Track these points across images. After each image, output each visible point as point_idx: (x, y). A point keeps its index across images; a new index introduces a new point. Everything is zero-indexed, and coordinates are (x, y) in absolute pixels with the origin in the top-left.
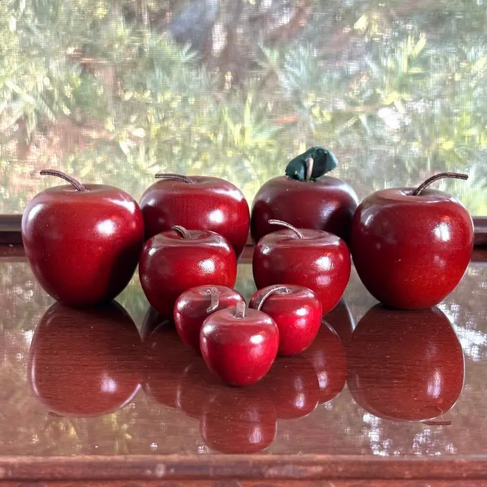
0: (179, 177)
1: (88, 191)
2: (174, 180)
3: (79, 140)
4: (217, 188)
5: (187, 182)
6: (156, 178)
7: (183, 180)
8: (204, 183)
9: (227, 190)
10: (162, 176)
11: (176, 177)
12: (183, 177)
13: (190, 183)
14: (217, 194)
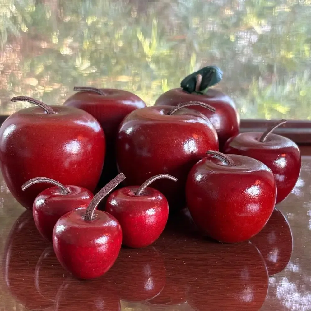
0: (94, 90)
1: (56, 113)
2: (89, 92)
3: (33, 49)
4: (125, 99)
5: (100, 94)
6: (74, 90)
7: (97, 92)
8: (115, 95)
9: (133, 101)
10: (79, 89)
11: (91, 90)
12: (97, 90)
13: (103, 96)
14: (126, 105)
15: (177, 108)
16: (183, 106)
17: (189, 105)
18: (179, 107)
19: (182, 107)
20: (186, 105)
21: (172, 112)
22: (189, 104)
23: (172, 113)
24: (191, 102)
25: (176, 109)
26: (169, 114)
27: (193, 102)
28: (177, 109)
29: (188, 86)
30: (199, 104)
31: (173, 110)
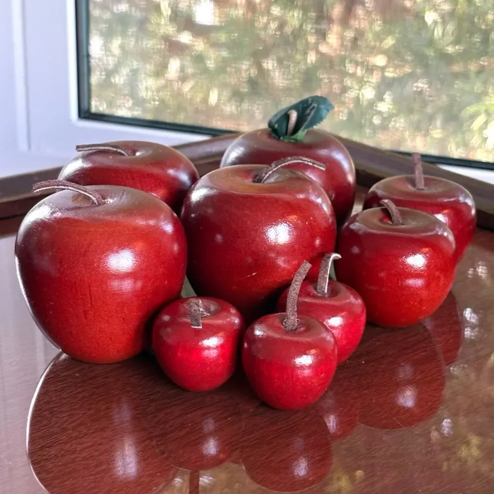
0: (111, 148)
11: (107, 148)
15: (272, 170)
16: (280, 166)
17: (287, 163)
18: (274, 168)
19: (278, 167)
20: (283, 165)
21: (265, 176)
22: (287, 161)
23: (265, 178)
24: (289, 158)
25: (269, 171)
26: (259, 181)
27: (292, 158)
28: (271, 172)
29: (276, 126)
30: (302, 160)
31: (266, 174)
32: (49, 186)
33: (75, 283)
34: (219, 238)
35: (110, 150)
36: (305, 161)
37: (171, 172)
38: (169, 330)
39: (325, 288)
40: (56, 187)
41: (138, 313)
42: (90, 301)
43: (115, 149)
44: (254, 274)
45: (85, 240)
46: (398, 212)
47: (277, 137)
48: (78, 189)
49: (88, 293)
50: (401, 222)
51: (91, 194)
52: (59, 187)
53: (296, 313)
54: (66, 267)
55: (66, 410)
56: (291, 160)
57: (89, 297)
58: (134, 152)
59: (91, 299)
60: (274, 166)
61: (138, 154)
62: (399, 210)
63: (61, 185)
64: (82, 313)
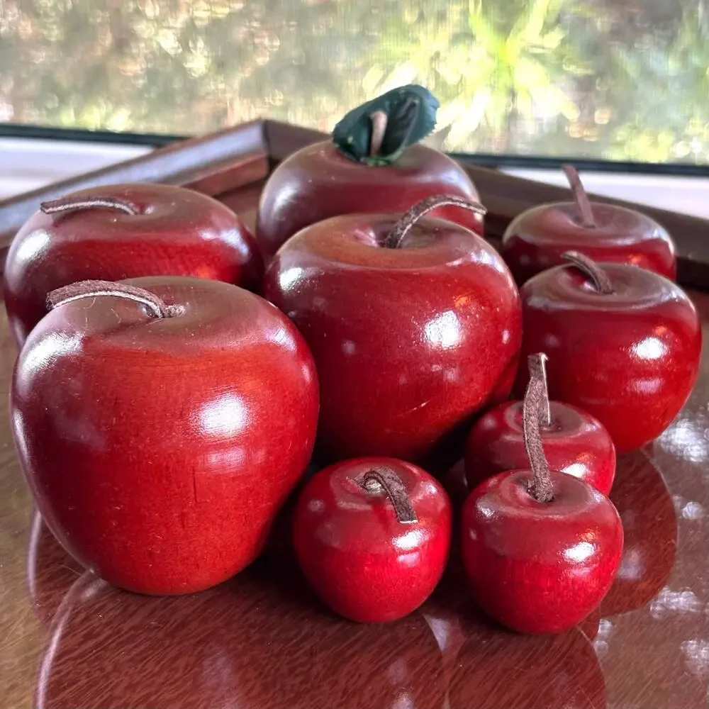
15: (411, 222)
16: (421, 214)
17: (431, 209)
18: (414, 218)
19: (419, 217)
20: (426, 211)
22: (432, 205)
23: (403, 237)
24: (433, 200)
25: (407, 224)
26: (393, 244)
27: (437, 199)
28: (410, 226)
29: (350, 140)
30: (453, 201)
31: (403, 229)
32: (79, 294)
33: (167, 468)
34: (349, 347)
35: (101, 206)
36: (457, 201)
37: (207, 235)
38: (329, 526)
39: (547, 416)
40: (92, 294)
41: (269, 504)
42: (193, 496)
43: (111, 205)
44: (423, 405)
45: (178, 388)
46: (604, 272)
47: (354, 159)
48: (130, 293)
49: (190, 481)
50: (610, 287)
51: (151, 301)
52: (96, 294)
53: (548, 473)
54: (148, 441)
55: (173, 696)
56: (436, 202)
57: (193, 491)
58: (142, 207)
59: (195, 493)
60: (413, 215)
61: (149, 210)
62: (602, 268)
63: (100, 290)
64: (177, 519)
